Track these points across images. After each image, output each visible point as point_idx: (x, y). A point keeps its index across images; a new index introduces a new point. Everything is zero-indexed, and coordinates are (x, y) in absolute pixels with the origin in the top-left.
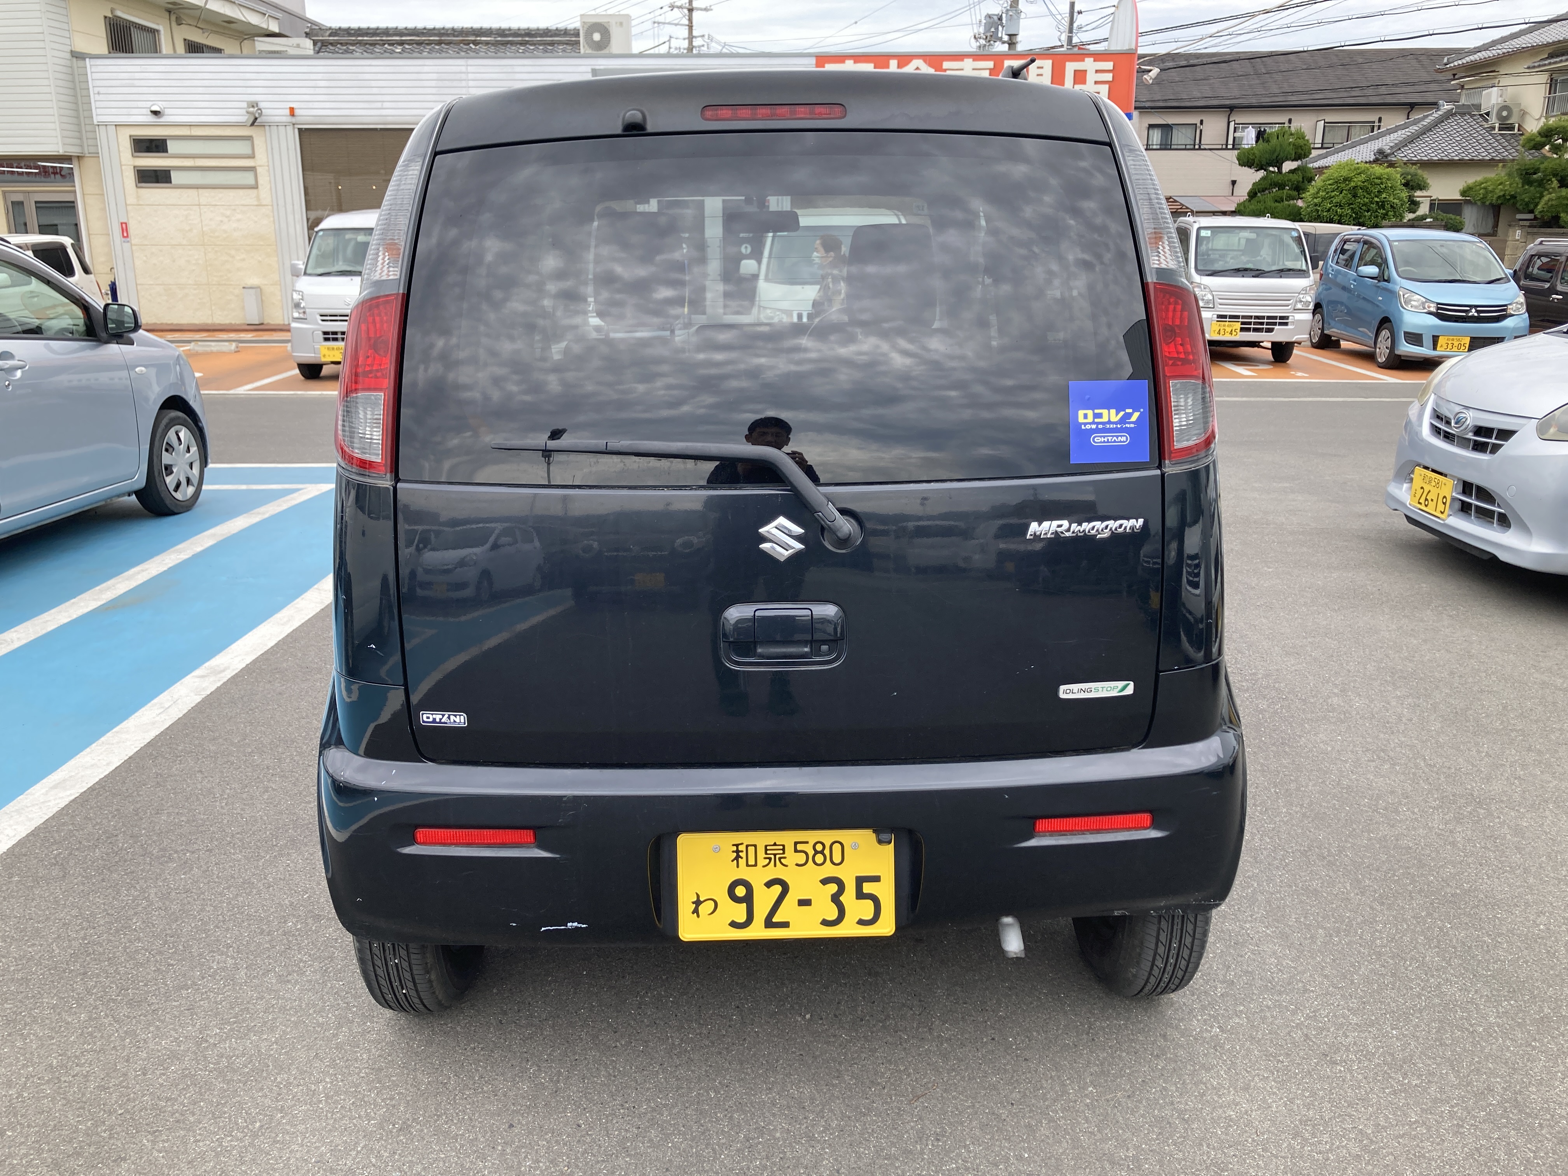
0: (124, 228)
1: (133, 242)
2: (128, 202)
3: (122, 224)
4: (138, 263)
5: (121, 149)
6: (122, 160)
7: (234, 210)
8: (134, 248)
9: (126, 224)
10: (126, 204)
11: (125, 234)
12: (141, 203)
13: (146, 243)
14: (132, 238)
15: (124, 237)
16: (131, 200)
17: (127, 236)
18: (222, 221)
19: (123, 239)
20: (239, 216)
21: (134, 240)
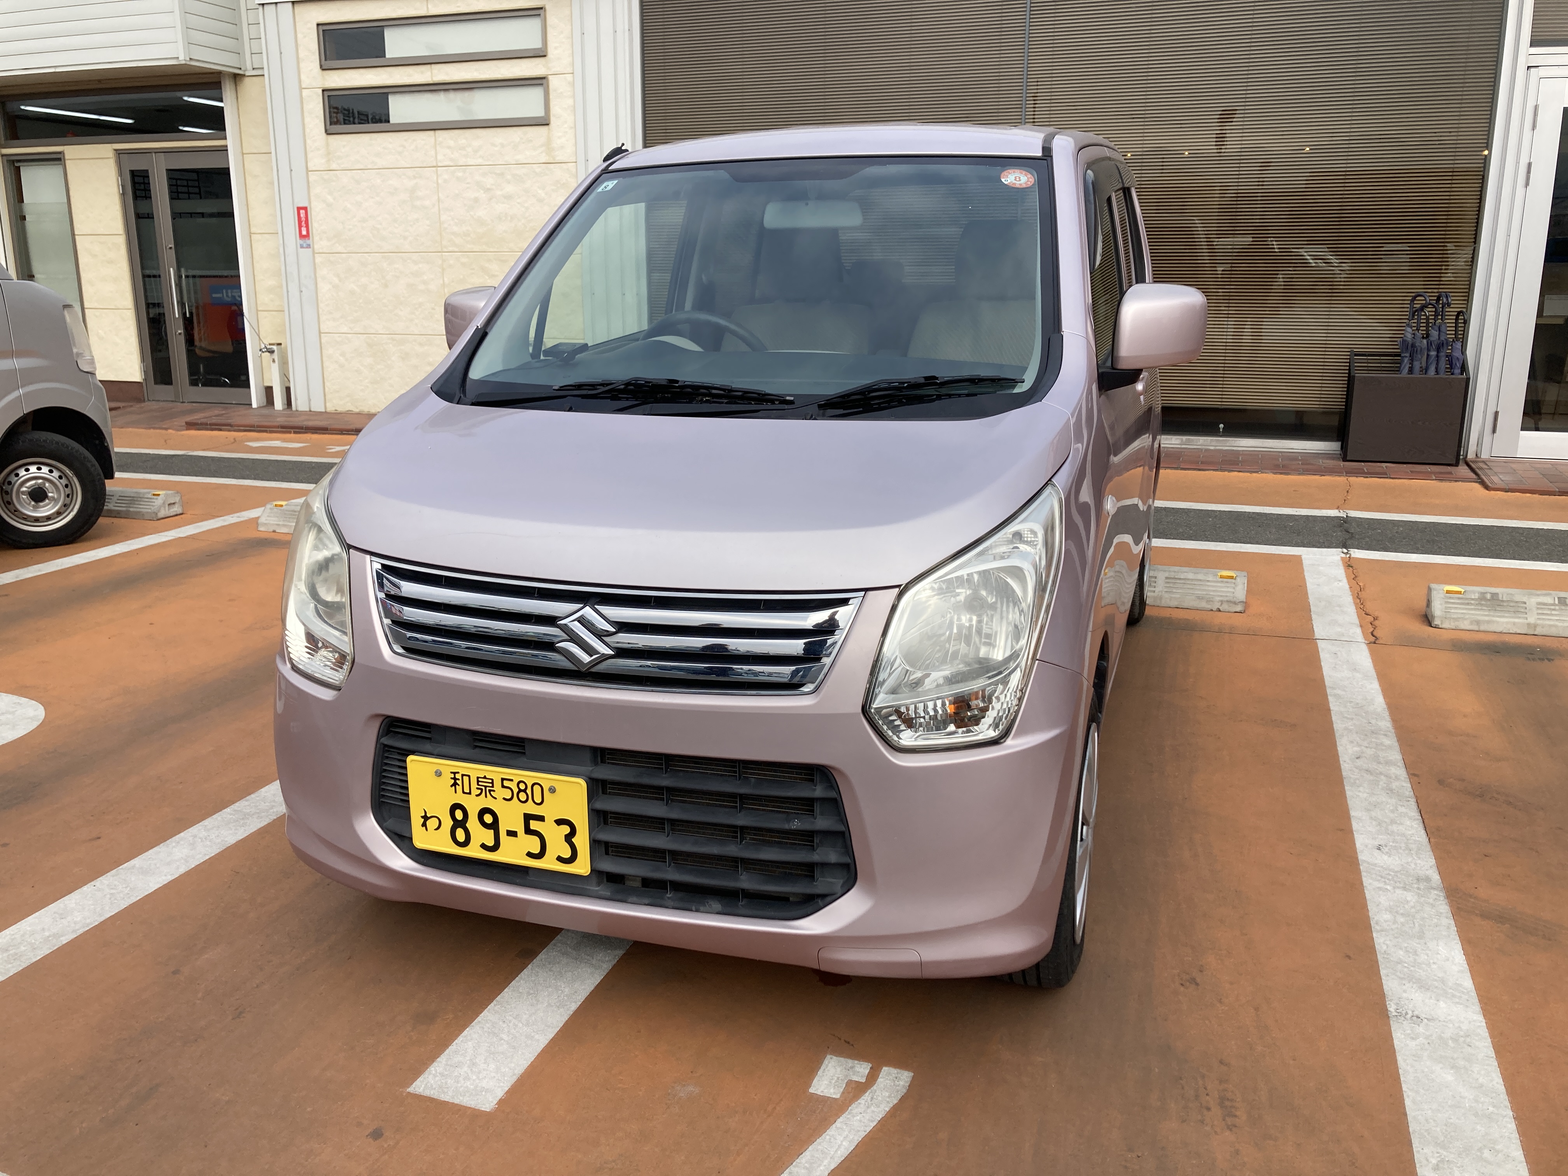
0: (303, 217)
1: (317, 247)
2: (311, 166)
3: (299, 209)
4: (324, 288)
5: (301, 55)
6: (303, 77)
7: (502, 174)
8: (319, 259)
9: (305, 209)
10: (308, 171)
11: (304, 233)
12: (334, 166)
13: (340, 248)
14: (316, 238)
15: (302, 236)
16: (316, 161)
17: (307, 236)
18: (476, 200)
19: (301, 242)
20: (509, 189)
21: (319, 241)
